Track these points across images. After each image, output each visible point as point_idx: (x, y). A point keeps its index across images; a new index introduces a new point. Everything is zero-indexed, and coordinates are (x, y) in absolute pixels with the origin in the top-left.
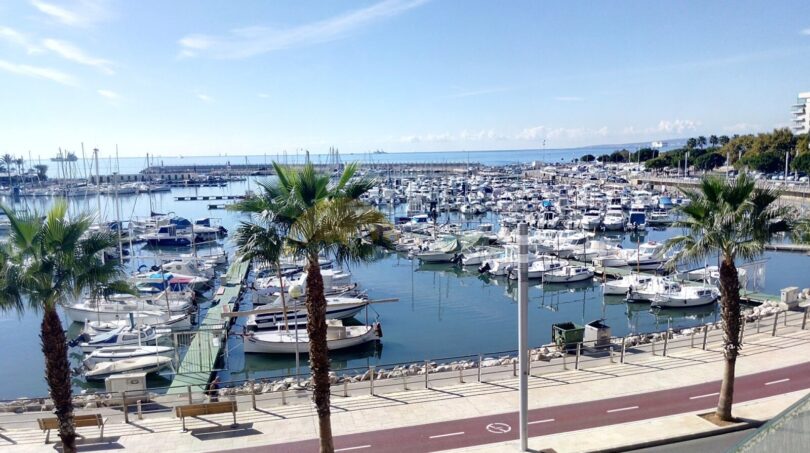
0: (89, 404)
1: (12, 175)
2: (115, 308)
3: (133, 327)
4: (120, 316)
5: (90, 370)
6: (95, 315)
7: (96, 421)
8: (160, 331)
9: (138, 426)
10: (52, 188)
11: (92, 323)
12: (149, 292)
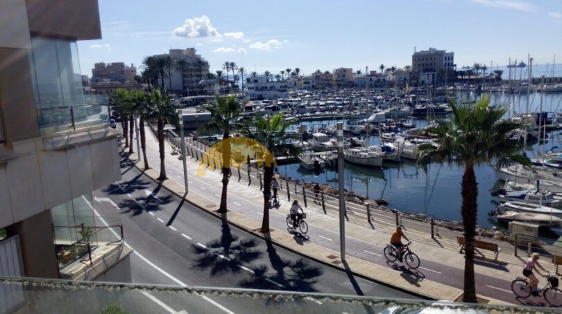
0: (496, 237)
1: (479, 77)
2: (529, 175)
3: (538, 191)
4: (531, 181)
5: (501, 214)
6: (514, 178)
7: (494, 248)
8: (557, 198)
9: (523, 260)
10: (503, 87)
11: (510, 183)
12: (556, 167)
